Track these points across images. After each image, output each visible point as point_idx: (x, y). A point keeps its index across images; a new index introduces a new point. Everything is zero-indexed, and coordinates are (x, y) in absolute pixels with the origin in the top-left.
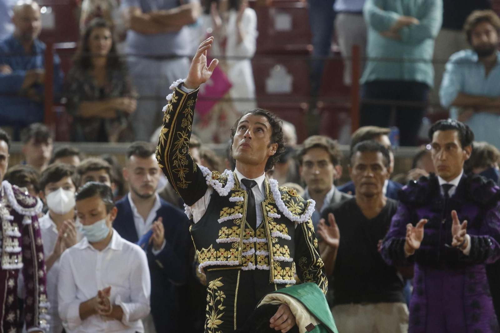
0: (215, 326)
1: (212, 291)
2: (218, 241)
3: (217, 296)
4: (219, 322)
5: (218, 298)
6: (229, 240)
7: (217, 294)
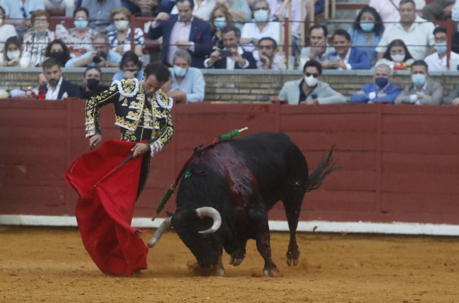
1: (129, 135)
2: (127, 117)
3: (132, 138)
5: (133, 139)
6: (132, 119)
7: (131, 137)
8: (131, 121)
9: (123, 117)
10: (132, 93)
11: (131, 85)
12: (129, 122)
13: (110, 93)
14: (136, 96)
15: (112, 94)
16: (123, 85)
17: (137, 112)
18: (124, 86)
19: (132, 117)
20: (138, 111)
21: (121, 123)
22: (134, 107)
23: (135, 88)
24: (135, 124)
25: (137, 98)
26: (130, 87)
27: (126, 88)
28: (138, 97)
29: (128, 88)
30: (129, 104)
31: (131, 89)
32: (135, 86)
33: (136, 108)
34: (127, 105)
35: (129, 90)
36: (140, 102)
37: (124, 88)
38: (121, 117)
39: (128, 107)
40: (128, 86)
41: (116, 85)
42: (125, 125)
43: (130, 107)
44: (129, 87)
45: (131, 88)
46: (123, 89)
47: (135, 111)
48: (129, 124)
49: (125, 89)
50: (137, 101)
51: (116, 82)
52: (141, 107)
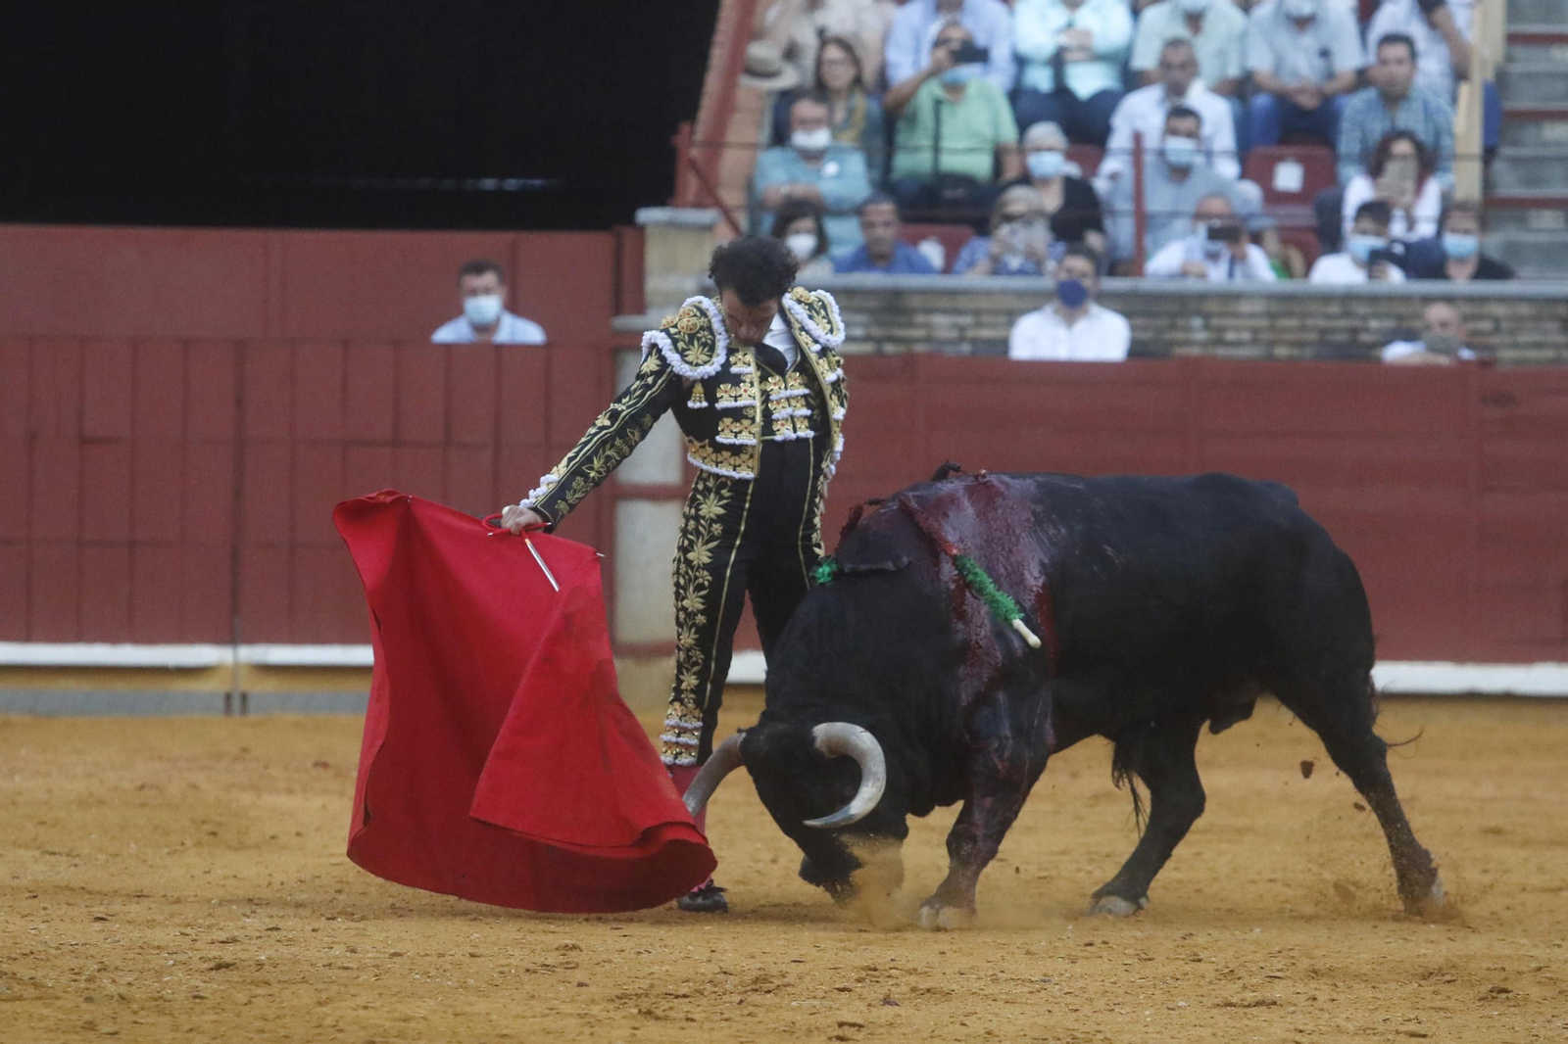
0: (713, 516)
2: (719, 438)
4: (721, 511)
6: (737, 442)
8: (736, 450)
9: (707, 441)
10: (714, 359)
11: (698, 332)
12: (729, 454)
13: (650, 380)
14: (727, 365)
15: (655, 382)
16: (675, 342)
17: (746, 417)
18: (681, 345)
19: (736, 437)
20: (750, 412)
21: (705, 458)
22: (731, 404)
23: (714, 336)
24: (752, 456)
25: (734, 370)
26: (699, 339)
27: (689, 349)
28: (735, 364)
29: (693, 345)
30: (712, 398)
31: (705, 345)
32: (710, 329)
33: (740, 403)
34: (705, 404)
35: (701, 353)
36: (744, 382)
37: (684, 350)
38: (700, 440)
39: (712, 406)
40: (692, 337)
41: (654, 347)
42: (720, 465)
43: (719, 405)
44: (696, 343)
45: (703, 340)
46: (682, 353)
47: (737, 414)
48: (733, 458)
49: (687, 353)
50: (737, 380)
51: (650, 339)
52: (754, 399)
